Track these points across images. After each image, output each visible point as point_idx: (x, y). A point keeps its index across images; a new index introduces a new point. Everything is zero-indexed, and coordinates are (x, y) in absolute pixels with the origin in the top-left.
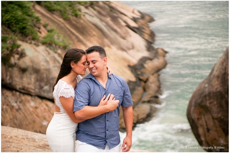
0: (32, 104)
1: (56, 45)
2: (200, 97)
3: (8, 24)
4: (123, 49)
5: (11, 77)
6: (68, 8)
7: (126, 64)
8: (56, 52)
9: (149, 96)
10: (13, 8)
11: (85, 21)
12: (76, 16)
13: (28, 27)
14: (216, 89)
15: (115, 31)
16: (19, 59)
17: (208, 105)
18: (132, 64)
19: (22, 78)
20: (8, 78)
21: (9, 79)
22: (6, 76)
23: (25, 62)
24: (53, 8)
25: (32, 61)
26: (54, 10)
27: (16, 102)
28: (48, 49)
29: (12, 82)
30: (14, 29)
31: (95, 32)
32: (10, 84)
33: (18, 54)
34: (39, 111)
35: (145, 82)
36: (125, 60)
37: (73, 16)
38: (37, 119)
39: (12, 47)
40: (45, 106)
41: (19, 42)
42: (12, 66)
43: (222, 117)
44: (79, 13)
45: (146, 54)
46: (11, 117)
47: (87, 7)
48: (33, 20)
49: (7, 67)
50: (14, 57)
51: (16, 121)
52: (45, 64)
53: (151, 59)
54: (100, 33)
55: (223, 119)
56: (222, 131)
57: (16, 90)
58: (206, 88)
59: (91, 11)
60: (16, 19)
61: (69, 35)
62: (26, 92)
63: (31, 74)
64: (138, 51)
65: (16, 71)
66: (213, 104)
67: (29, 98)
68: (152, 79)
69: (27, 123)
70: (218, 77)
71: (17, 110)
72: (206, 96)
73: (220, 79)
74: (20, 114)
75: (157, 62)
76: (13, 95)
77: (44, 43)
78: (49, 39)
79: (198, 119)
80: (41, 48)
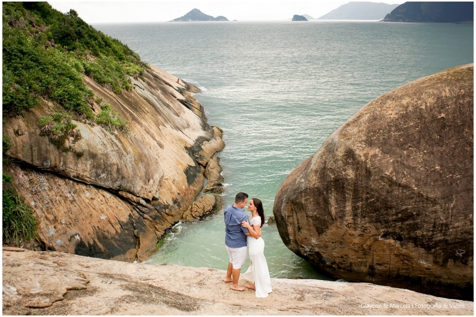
0: (88, 194)
1: (112, 125)
2: (294, 194)
3: (61, 100)
4: (178, 128)
5: (65, 163)
6: (118, 80)
7: (183, 146)
8: (112, 134)
9: (212, 184)
10: (65, 80)
11: (135, 95)
12: (127, 88)
13: (82, 103)
14: (314, 185)
15: (168, 106)
16: (74, 142)
17: (303, 202)
18: (189, 146)
19: (76, 164)
20: (62, 163)
21: (62, 166)
22: (60, 162)
23: (81, 146)
24: (103, 80)
25: (88, 145)
26: (104, 82)
27: (70, 192)
28: (103, 129)
29: (66, 169)
30: (67, 105)
31: (148, 108)
32: (63, 171)
33: (73, 136)
34: (95, 202)
35: (205, 167)
36: (181, 140)
37: (123, 88)
38: (94, 213)
39: (66, 128)
40: (102, 197)
41: (74, 122)
42: (66, 150)
43: (318, 216)
44: (130, 85)
45: (202, 133)
46: (66, 211)
47: (136, 78)
48: (86, 95)
49: (60, 151)
50: (68, 139)
51: (71, 215)
52: (102, 147)
53: (208, 140)
54: (153, 109)
55: (319, 217)
56: (315, 230)
57: (70, 179)
58: (302, 183)
59: (139, 82)
60: (69, 94)
61: (123, 112)
62: (80, 180)
63: (86, 160)
64: (194, 130)
65: (70, 156)
66: (308, 201)
67: (84, 187)
68: (212, 163)
69: (84, 217)
70: (316, 171)
71: (72, 202)
72: (301, 192)
73: (318, 174)
74: (75, 206)
75: (214, 144)
76: (66, 184)
77: (99, 123)
78: (104, 117)
79: (288, 216)
80: (97, 128)
